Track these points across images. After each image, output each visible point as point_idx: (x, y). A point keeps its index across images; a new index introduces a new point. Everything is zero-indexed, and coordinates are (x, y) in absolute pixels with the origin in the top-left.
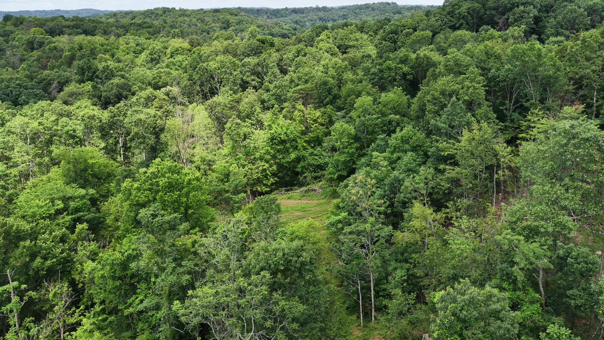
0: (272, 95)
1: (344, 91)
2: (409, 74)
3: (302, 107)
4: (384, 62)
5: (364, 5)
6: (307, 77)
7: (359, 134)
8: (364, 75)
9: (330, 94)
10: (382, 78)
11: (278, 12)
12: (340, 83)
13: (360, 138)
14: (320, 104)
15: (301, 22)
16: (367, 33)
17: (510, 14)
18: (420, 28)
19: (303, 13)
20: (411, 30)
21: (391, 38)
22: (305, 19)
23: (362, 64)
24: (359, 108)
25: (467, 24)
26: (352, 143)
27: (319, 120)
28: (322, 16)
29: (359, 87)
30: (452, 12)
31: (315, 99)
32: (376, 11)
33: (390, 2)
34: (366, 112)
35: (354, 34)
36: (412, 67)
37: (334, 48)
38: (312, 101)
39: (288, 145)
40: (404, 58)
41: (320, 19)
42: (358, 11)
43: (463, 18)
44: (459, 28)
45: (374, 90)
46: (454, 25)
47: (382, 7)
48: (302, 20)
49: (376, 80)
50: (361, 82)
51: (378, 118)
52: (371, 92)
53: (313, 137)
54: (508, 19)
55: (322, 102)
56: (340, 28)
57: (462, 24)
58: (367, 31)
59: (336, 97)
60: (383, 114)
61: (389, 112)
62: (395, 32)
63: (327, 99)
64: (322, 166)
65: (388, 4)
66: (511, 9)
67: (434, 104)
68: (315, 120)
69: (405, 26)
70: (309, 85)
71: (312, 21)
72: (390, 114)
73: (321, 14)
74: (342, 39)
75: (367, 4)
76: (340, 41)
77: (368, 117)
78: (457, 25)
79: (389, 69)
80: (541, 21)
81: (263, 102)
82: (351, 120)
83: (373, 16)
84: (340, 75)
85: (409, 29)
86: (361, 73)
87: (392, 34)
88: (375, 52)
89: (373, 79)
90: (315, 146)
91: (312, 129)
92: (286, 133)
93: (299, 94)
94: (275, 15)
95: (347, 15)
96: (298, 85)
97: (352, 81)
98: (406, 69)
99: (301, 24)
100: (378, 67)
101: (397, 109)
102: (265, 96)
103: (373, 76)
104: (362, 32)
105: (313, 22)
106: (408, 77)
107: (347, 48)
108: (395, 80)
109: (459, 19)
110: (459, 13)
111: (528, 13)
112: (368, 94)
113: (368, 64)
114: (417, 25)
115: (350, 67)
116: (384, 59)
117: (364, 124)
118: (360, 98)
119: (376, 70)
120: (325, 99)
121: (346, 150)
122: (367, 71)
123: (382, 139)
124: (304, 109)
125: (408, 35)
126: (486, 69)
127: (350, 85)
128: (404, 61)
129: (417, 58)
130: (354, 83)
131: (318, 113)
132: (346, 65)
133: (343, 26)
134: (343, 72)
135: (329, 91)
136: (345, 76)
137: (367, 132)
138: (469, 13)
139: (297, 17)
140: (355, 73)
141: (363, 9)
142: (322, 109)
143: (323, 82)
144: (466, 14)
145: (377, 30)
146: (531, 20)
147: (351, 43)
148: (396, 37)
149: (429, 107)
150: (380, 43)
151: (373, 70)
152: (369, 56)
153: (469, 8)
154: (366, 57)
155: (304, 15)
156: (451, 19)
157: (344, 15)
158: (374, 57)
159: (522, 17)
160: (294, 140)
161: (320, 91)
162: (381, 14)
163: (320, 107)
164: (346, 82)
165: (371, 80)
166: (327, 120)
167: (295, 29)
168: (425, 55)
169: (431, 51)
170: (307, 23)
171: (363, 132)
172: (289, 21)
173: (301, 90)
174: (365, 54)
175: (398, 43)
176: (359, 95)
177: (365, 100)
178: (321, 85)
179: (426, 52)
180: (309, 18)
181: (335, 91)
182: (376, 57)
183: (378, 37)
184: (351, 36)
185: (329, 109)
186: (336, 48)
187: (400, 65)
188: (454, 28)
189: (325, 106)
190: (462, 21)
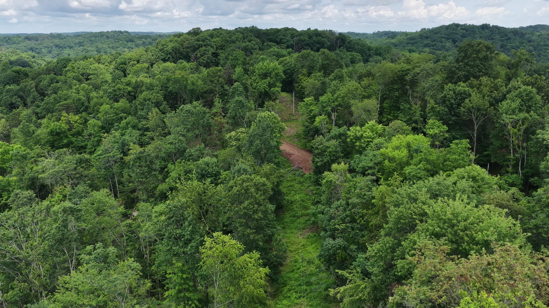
0: (43, 109)
1: (92, 103)
2: (132, 92)
3: (66, 115)
4: (116, 85)
5: (99, 33)
6: (66, 97)
7: (104, 125)
8: (104, 94)
9: (83, 106)
10: (116, 95)
11: (9, 39)
12: (89, 99)
13: (105, 127)
14: (77, 112)
15: (37, 49)
16: (103, 64)
17: (198, 51)
18: (141, 60)
19: (37, 41)
20: (135, 62)
21: (122, 67)
22: (41, 46)
23: (102, 87)
24: (102, 111)
25: (173, 57)
26: (100, 130)
27: (78, 122)
28: (58, 43)
29: (102, 100)
30: (163, 49)
31: (74, 109)
32: (111, 39)
33: (123, 30)
34: (106, 113)
35: (93, 65)
36: (133, 88)
37: (79, 76)
38: (72, 110)
39: (62, 135)
40: (128, 83)
41: (56, 46)
42: (93, 39)
43: (170, 54)
44: (167, 60)
45: (111, 102)
46: (165, 58)
47: (116, 35)
48: (37, 47)
49: (111, 96)
50: (102, 98)
51: (115, 116)
52: (109, 103)
53: (75, 132)
54: (197, 55)
55: (79, 111)
56: (81, 60)
57: (169, 58)
58: (103, 62)
59: (87, 108)
60: (117, 114)
61: (120, 112)
62: (125, 64)
63: (82, 109)
64: (83, 147)
65: (121, 32)
66: (198, 48)
67: (141, 105)
68: (75, 122)
69: (131, 59)
70: (68, 101)
71: (48, 48)
72: (121, 113)
73: (57, 41)
74: (84, 69)
75: (101, 32)
76: (83, 70)
77: (108, 116)
78: (167, 58)
79: (120, 89)
80: (219, 55)
81: (37, 114)
82: (98, 119)
83: (109, 44)
84: (88, 94)
85: (134, 61)
86: (101, 92)
87: (122, 64)
88: (110, 78)
89: (110, 96)
90: (77, 136)
91: (74, 127)
92: (59, 128)
93: (63, 106)
94: (7, 42)
95: (83, 42)
96: (60, 102)
97: (96, 97)
98: (130, 89)
99: (37, 51)
100: (112, 88)
101: (124, 111)
102: (38, 110)
103: (110, 94)
104: (99, 63)
105: (50, 49)
106: (132, 94)
107: (89, 75)
108: (124, 96)
109: (167, 54)
110: (167, 51)
111: (208, 51)
112: (107, 104)
113: (106, 87)
114: (139, 58)
115: (94, 89)
116: (115, 84)
117: (106, 120)
118: (102, 106)
119: (111, 90)
120: (81, 108)
121: (98, 135)
122: (105, 91)
123: (117, 126)
124: (67, 115)
125: (133, 65)
126: (167, 87)
127: (95, 100)
128: (128, 84)
129: (136, 82)
130: (98, 98)
131: (77, 117)
132: (91, 88)
133: (84, 58)
134: (89, 93)
135: (83, 104)
136: (91, 95)
137: (109, 123)
138: (173, 51)
139: (32, 44)
140: (97, 93)
141: (98, 37)
142: (79, 115)
143: (78, 98)
144: (171, 51)
145: (111, 62)
146: (210, 55)
147: (91, 72)
148: (125, 67)
149: (139, 107)
150: (114, 71)
151: (109, 90)
152: (106, 81)
153: (173, 47)
154: (105, 82)
155: (39, 42)
156: (162, 54)
157: (80, 42)
158: (110, 81)
159: (204, 53)
160: (65, 132)
161: (77, 104)
162: (116, 42)
163: (77, 114)
164: (93, 98)
165: (108, 97)
166: (84, 121)
167: (34, 57)
168: (141, 80)
169: (145, 77)
170: (43, 50)
171: (107, 124)
172: (24, 48)
173: (64, 104)
174: (103, 80)
175: (127, 71)
176: (102, 104)
177: (105, 107)
178: (77, 100)
179: (141, 79)
180: (45, 45)
181: (86, 104)
182: (112, 82)
183: (112, 67)
184: (91, 66)
185: (84, 114)
186: (80, 76)
187: (126, 87)
188: (164, 60)
189: (81, 113)
190: (169, 56)
